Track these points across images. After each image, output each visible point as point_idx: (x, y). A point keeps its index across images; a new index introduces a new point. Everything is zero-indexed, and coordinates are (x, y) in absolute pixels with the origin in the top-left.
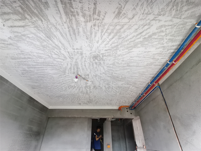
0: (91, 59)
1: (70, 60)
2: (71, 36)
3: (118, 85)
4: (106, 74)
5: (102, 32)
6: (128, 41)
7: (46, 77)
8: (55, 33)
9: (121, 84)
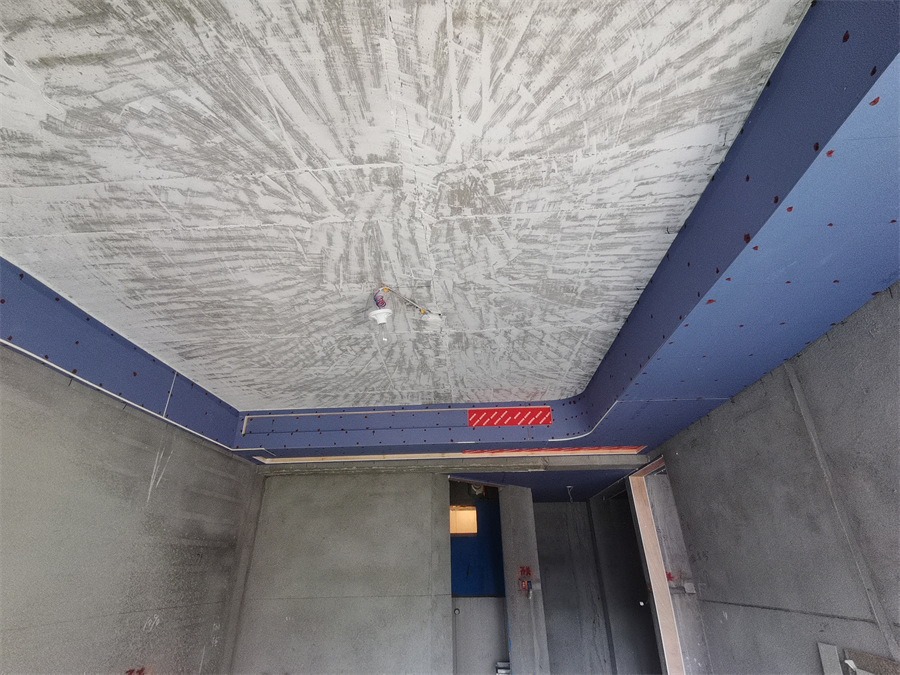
0: (440, 204)
1: (339, 217)
2: (339, 89)
3: (568, 325)
4: (515, 276)
5: (497, 56)
6: (634, 92)
7: (236, 307)
8: (259, 82)
9: (584, 321)
